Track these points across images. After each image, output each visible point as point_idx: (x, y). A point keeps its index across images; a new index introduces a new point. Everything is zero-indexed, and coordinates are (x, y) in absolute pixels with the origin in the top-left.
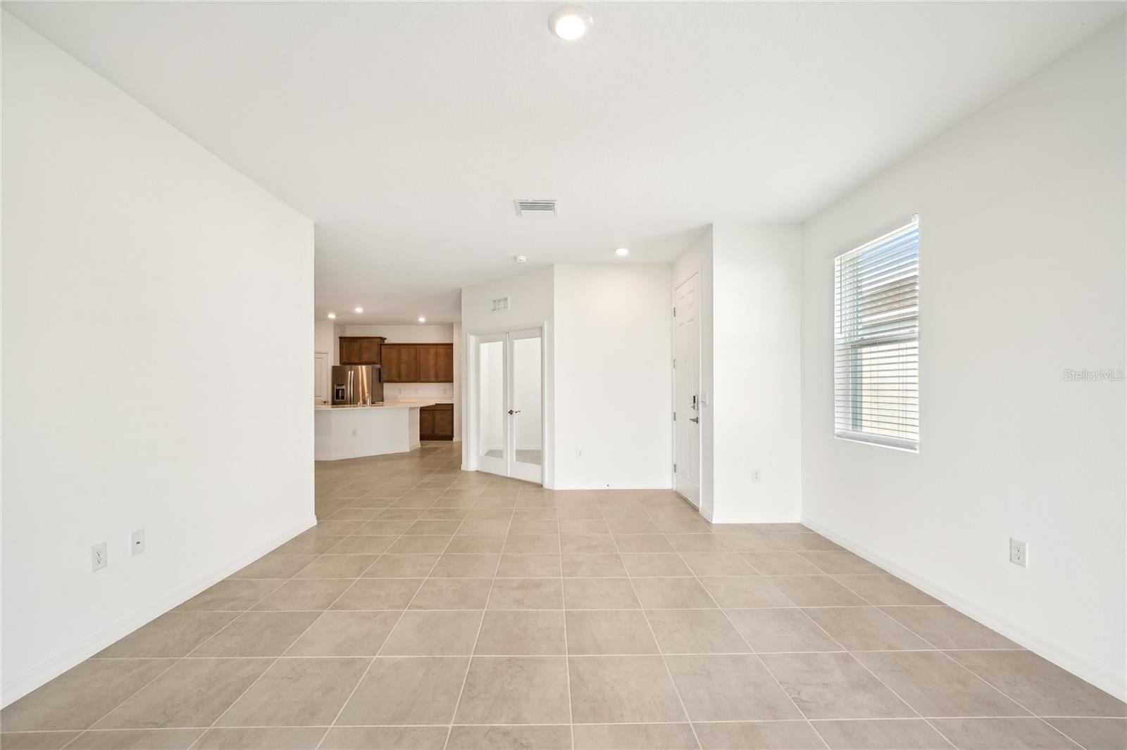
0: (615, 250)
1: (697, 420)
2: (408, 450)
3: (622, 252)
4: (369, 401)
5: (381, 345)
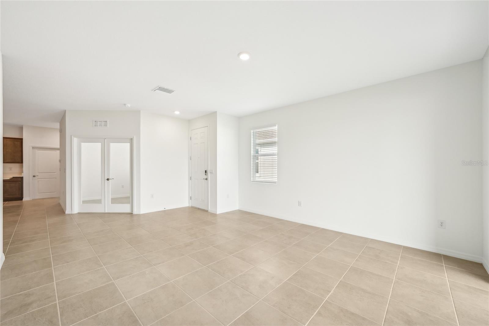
0: (174, 111)
1: (206, 179)
3: (177, 113)
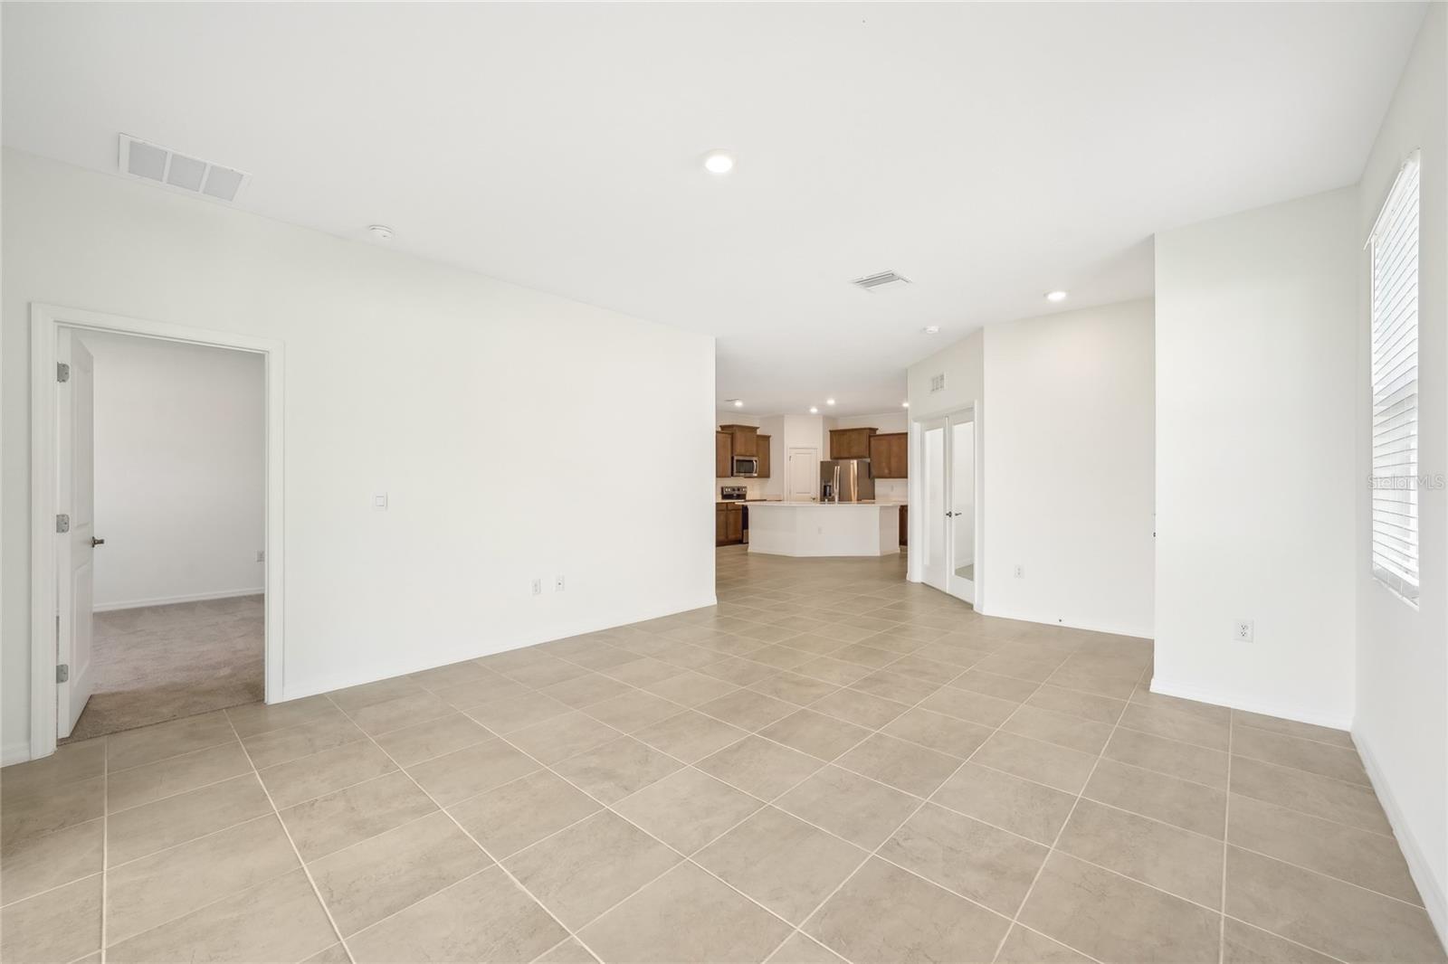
0: (1045, 295)
2: (878, 554)
3: (1057, 297)
4: (854, 496)
5: (870, 437)
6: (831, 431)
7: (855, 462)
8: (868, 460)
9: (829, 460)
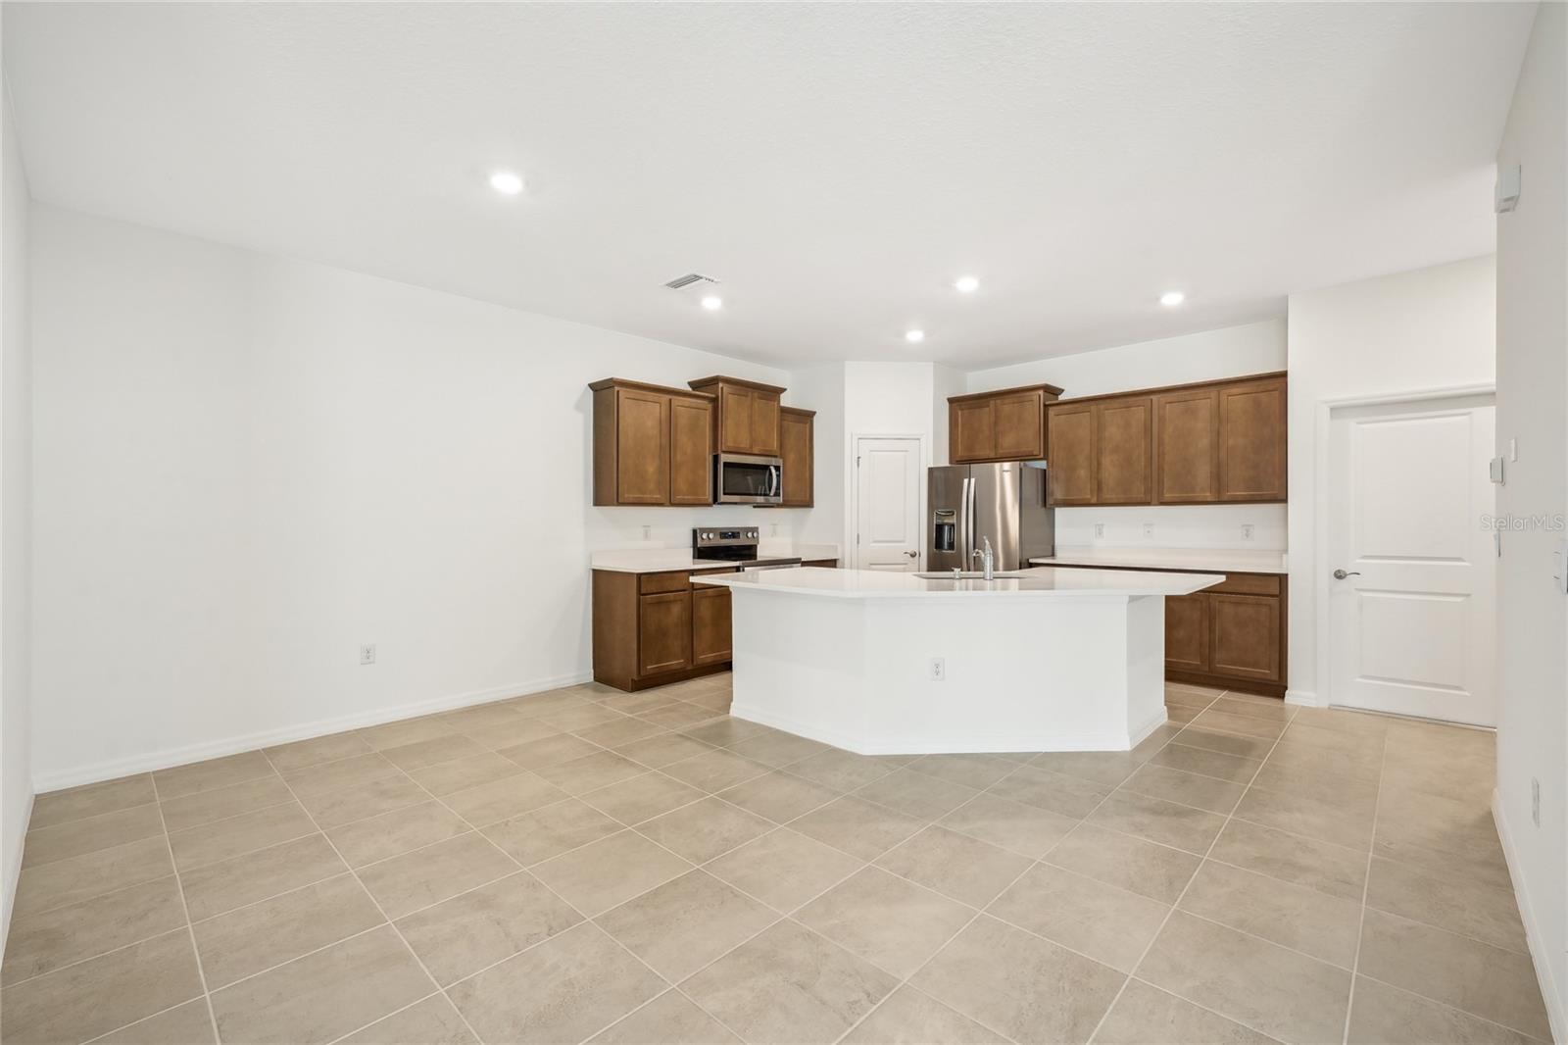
5: (1044, 406)
6: (951, 401)
7: (1007, 465)
8: (1042, 465)
9: (947, 465)
